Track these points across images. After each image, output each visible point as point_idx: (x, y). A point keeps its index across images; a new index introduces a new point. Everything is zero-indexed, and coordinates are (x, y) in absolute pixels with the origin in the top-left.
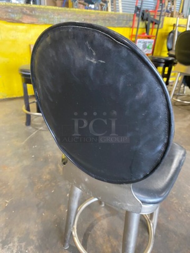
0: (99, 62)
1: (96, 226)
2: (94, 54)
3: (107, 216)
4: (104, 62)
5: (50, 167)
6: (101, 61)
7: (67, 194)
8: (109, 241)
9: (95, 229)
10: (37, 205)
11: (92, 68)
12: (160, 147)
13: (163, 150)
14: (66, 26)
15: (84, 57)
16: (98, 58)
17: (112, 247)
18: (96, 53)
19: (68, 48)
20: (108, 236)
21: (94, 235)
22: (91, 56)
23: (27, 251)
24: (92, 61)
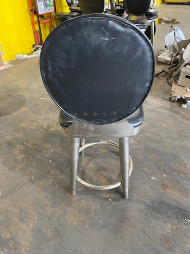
0: (111, 39)
1: (86, 171)
2: (108, 34)
3: (90, 160)
4: (114, 38)
5: (18, 148)
6: (113, 38)
7: (50, 161)
8: (101, 175)
9: (87, 173)
10: (30, 180)
11: (104, 44)
12: (148, 85)
13: (149, 85)
14: (86, 18)
15: (99, 38)
16: (110, 36)
17: (105, 177)
18: (109, 33)
19: (85, 33)
20: (99, 172)
21: (88, 177)
22: (105, 36)
23: (46, 213)
24: (105, 39)
